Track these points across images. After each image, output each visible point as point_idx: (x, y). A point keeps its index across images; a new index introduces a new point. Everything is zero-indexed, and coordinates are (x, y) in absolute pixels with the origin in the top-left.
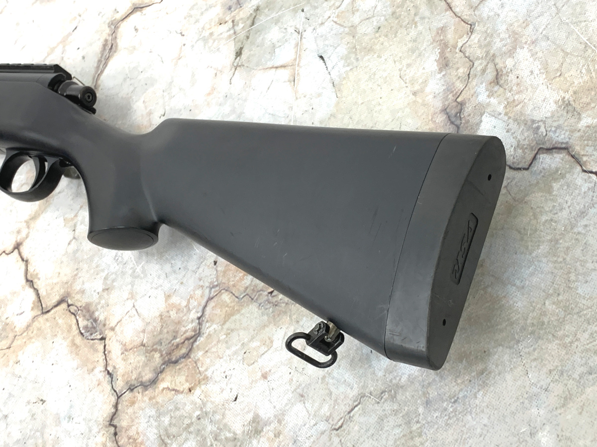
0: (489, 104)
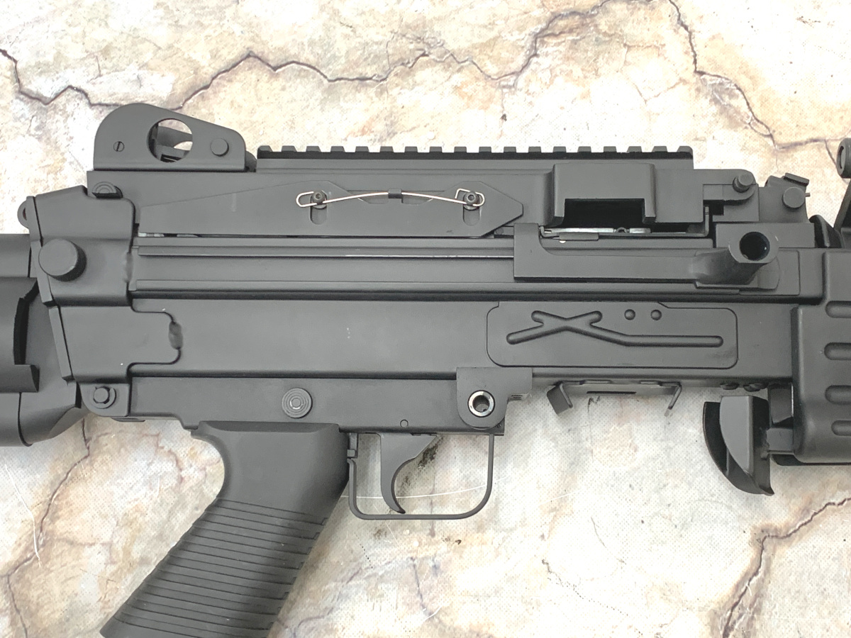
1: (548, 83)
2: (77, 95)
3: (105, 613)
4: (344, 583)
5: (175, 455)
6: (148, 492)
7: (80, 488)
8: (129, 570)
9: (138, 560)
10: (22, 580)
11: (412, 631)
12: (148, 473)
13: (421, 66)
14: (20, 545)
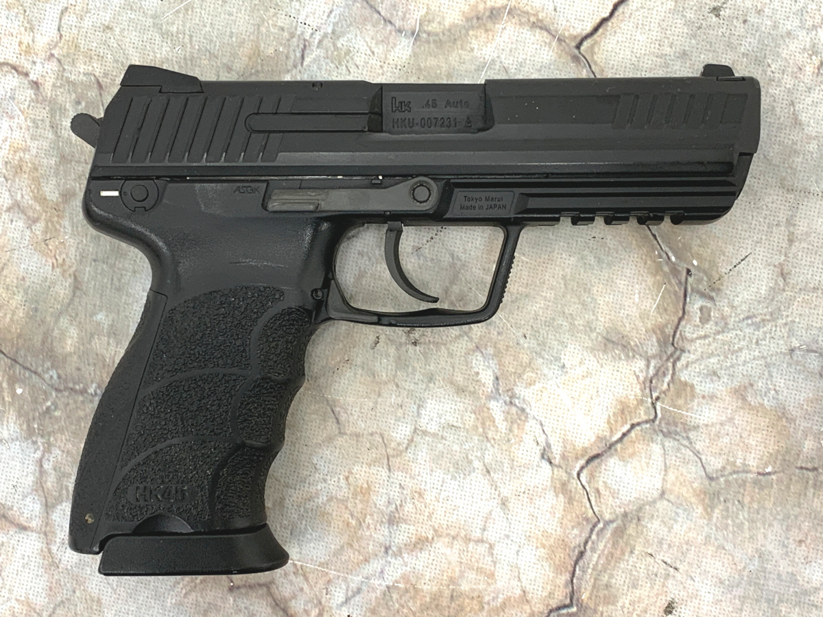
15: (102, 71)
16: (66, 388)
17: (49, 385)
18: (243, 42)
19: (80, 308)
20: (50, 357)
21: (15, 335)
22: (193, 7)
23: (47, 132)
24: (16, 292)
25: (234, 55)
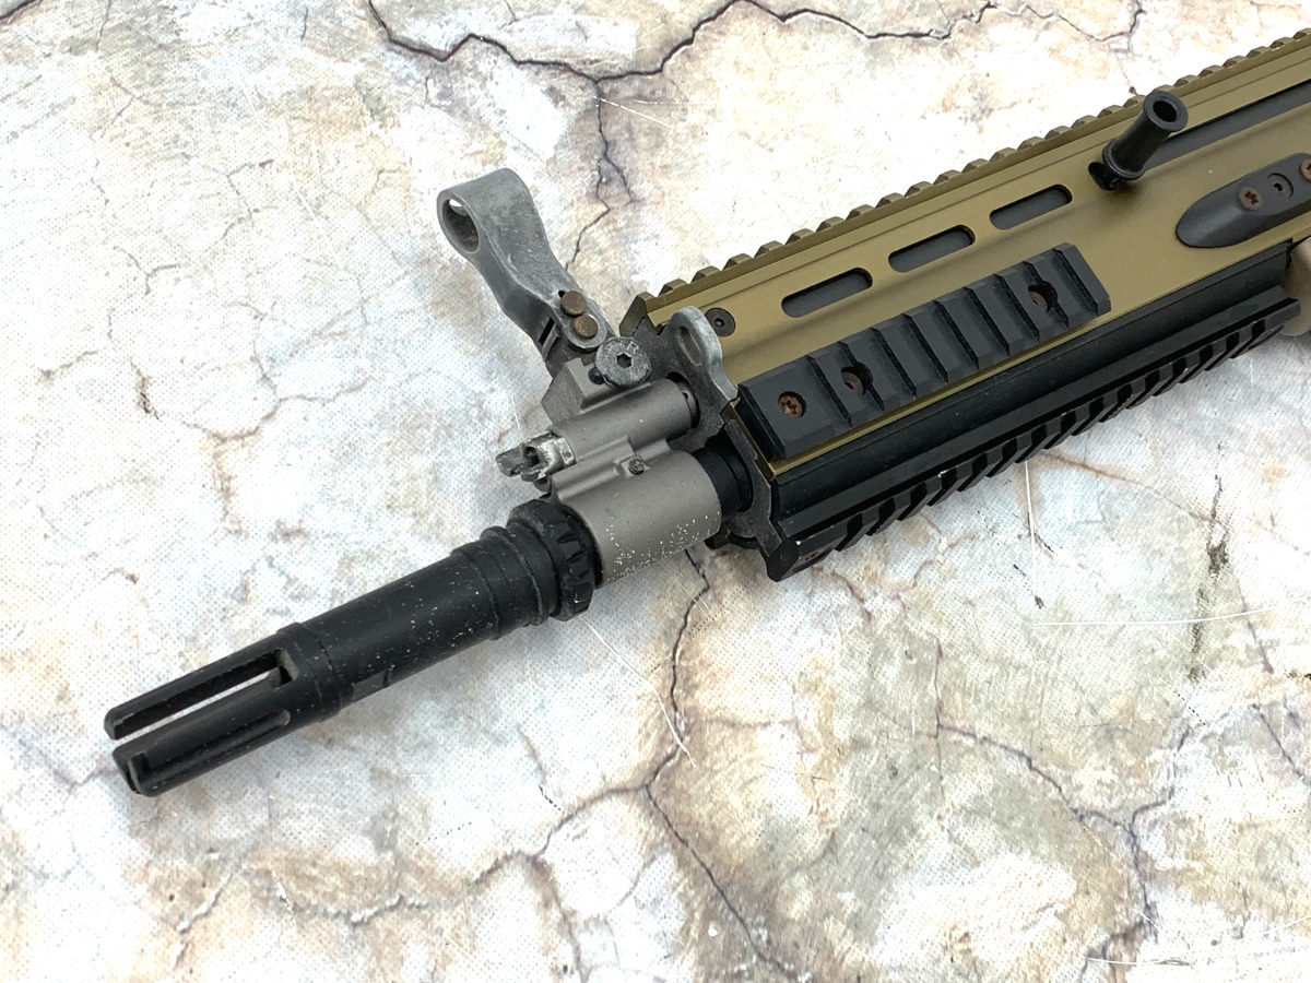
0: (539, 175)
1: (1173, 48)
2: (488, 49)
3: (828, 831)
4: (1175, 750)
5: (845, 579)
6: (824, 638)
7: (715, 639)
8: (839, 759)
9: (848, 744)
10: (672, 791)
11: (1297, 811)
12: (814, 610)
13: (992, 21)
14: (648, 735)
15: (948, 640)
16: (772, 960)
17: (752, 944)
18: (1119, 693)
19: (825, 874)
20: (768, 912)
21: (735, 864)
22: (1072, 631)
23: (861, 667)
24: (756, 816)
25: (1104, 700)
